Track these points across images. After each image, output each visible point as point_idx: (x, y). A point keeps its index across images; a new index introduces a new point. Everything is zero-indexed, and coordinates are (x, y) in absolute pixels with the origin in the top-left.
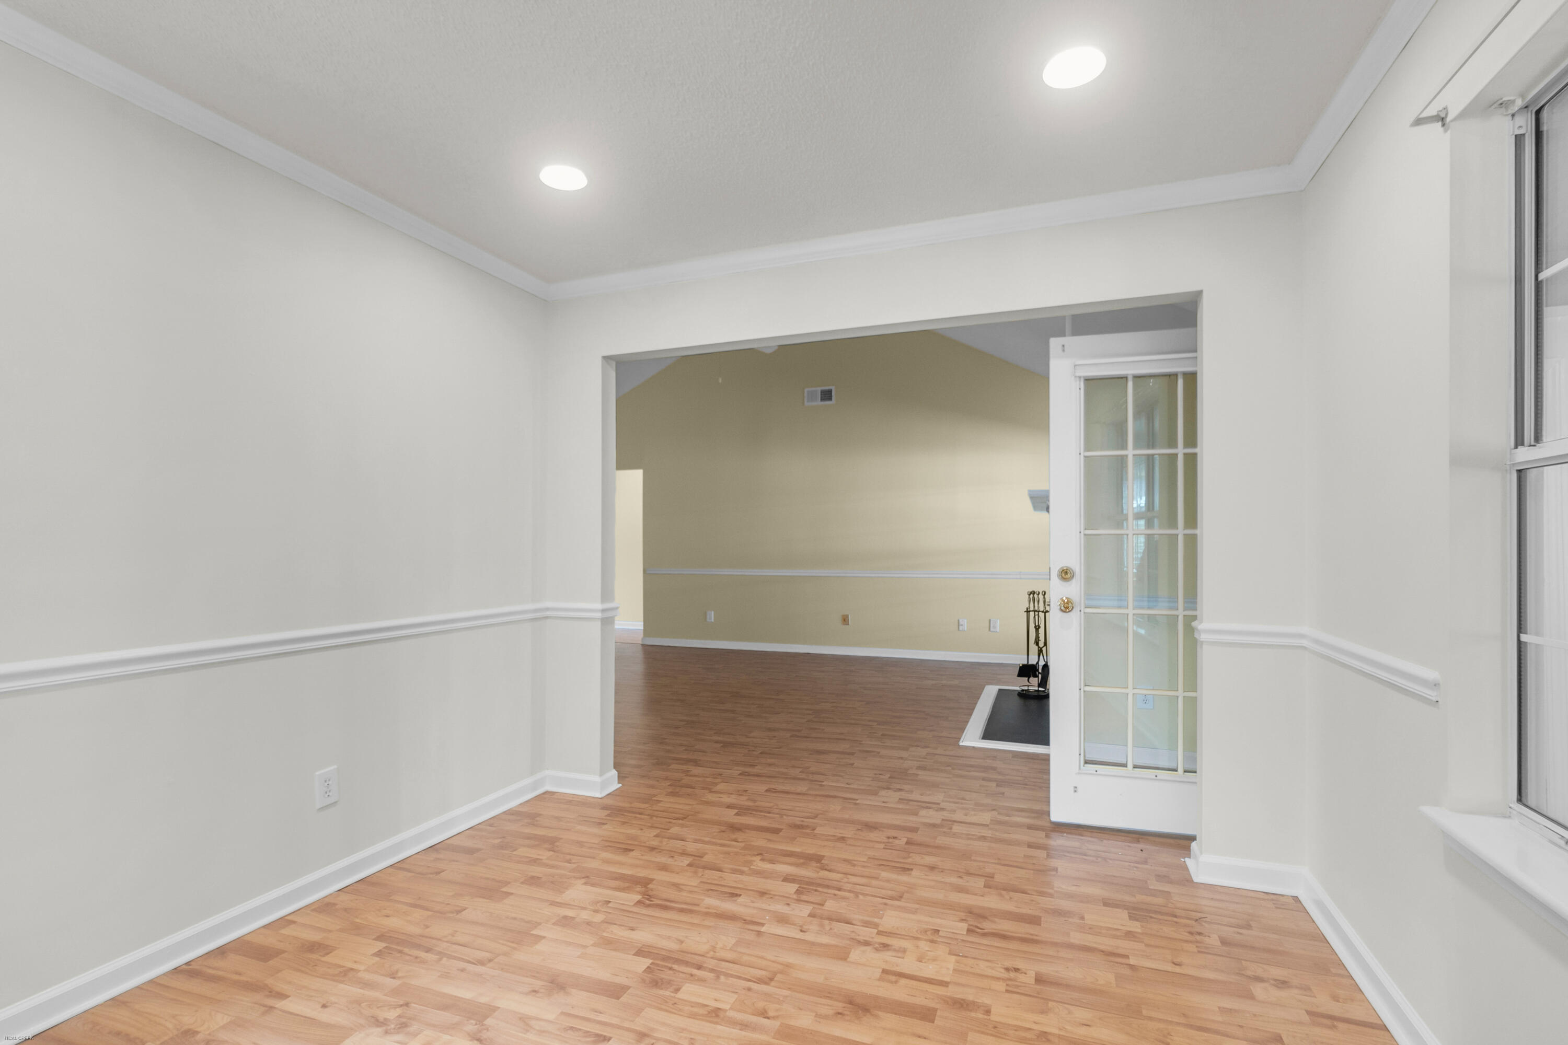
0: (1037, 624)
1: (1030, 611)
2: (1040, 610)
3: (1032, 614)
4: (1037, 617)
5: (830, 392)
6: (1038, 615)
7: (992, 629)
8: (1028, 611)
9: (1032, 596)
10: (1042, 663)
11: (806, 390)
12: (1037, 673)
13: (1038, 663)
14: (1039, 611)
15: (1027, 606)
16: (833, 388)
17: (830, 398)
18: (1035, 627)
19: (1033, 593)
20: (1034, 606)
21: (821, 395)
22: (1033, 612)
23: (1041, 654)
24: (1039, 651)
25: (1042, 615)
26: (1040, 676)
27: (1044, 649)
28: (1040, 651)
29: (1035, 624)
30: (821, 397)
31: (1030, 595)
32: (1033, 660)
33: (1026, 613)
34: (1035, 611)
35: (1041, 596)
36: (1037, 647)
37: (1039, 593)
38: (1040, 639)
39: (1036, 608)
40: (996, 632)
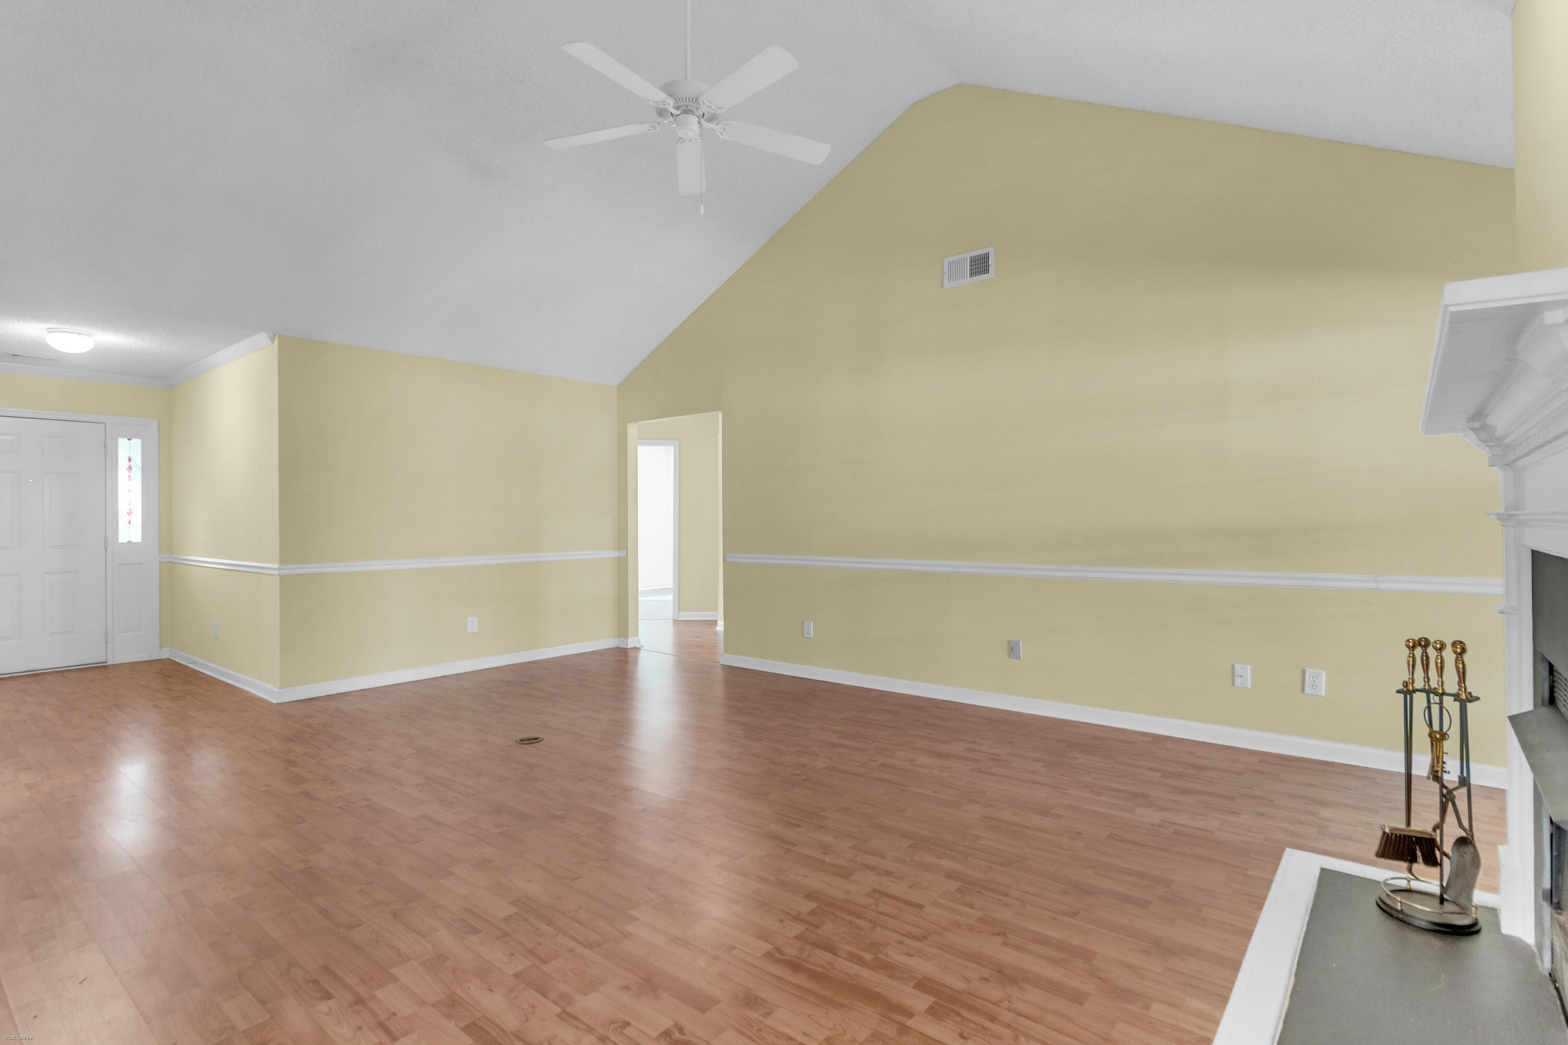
0: (1436, 727)
1: (1415, 691)
2: (1447, 691)
3: (1420, 700)
4: (1435, 709)
5: (986, 258)
6: (1441, 703)
7: (1308, 690)
8: (1407, 692)
9: (1418, 651)
10: (1452, 832)
11: (946, 261)
12: (1438, 854)
13: (1439, 827)
14: (1444, 694)
15: (1406, 677)
16: (991, 251)
17: (986, 270)
18: (1431, 735)
19: (1424, 643)
20: (1427, 679)
21: (971, 266)
22: (1424, 695)
23: (1450, 806)
24: (1442, 795)
25: (1452, 706)
26: (1446, 862)
27: (1460, 796)
28: (1447, 797)
29: (1430, 725)
30: (971, 270)
31: (1413, 647)
32: (1423, 823)
33: (1402, 696)
34: (1428, 692)
35: (1449, 656)
36: (1436, 786)
37: (1443, 646)
38: (1447, 767)
39: (1434, 684)
40: (1322, 696)
